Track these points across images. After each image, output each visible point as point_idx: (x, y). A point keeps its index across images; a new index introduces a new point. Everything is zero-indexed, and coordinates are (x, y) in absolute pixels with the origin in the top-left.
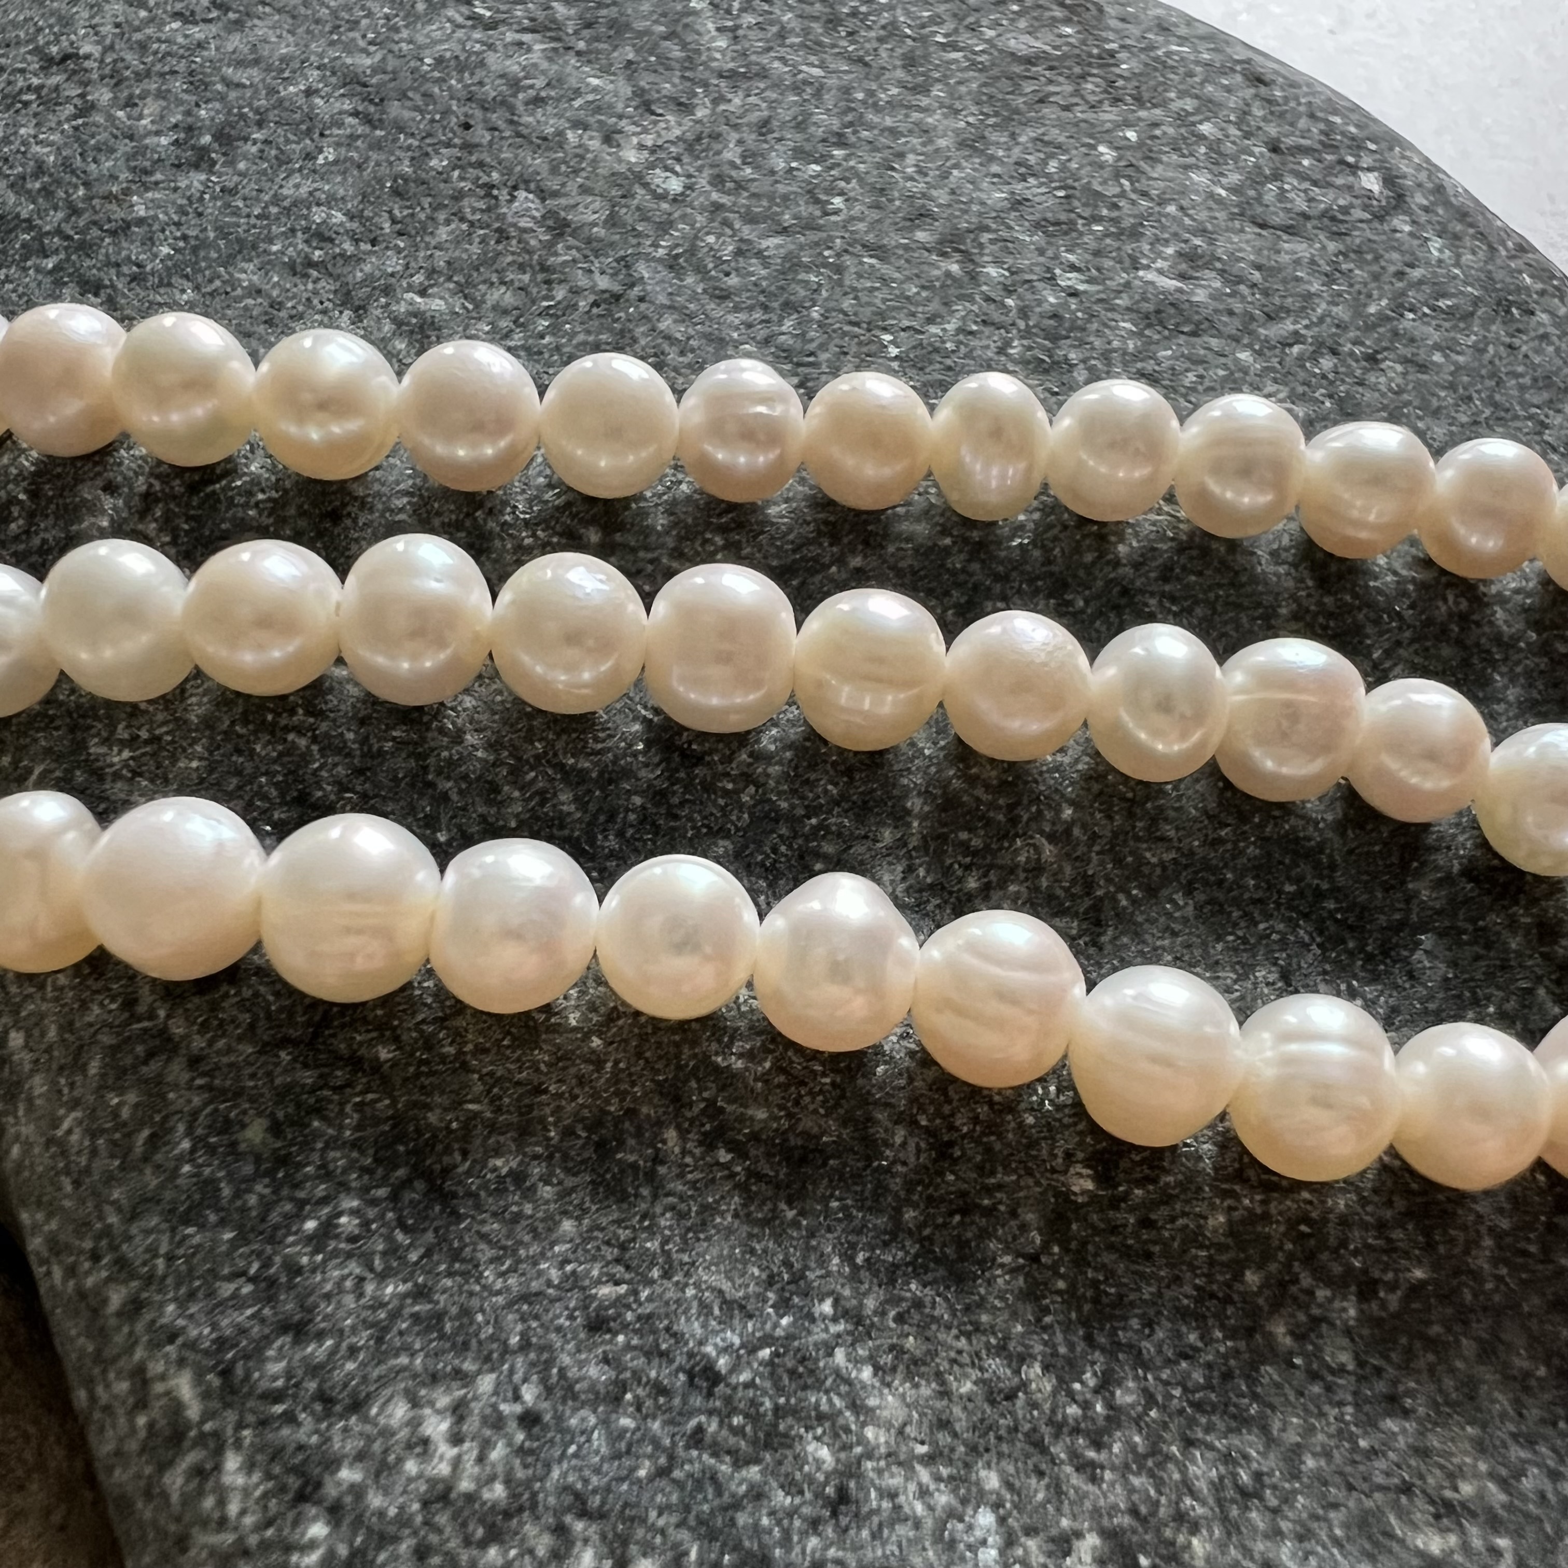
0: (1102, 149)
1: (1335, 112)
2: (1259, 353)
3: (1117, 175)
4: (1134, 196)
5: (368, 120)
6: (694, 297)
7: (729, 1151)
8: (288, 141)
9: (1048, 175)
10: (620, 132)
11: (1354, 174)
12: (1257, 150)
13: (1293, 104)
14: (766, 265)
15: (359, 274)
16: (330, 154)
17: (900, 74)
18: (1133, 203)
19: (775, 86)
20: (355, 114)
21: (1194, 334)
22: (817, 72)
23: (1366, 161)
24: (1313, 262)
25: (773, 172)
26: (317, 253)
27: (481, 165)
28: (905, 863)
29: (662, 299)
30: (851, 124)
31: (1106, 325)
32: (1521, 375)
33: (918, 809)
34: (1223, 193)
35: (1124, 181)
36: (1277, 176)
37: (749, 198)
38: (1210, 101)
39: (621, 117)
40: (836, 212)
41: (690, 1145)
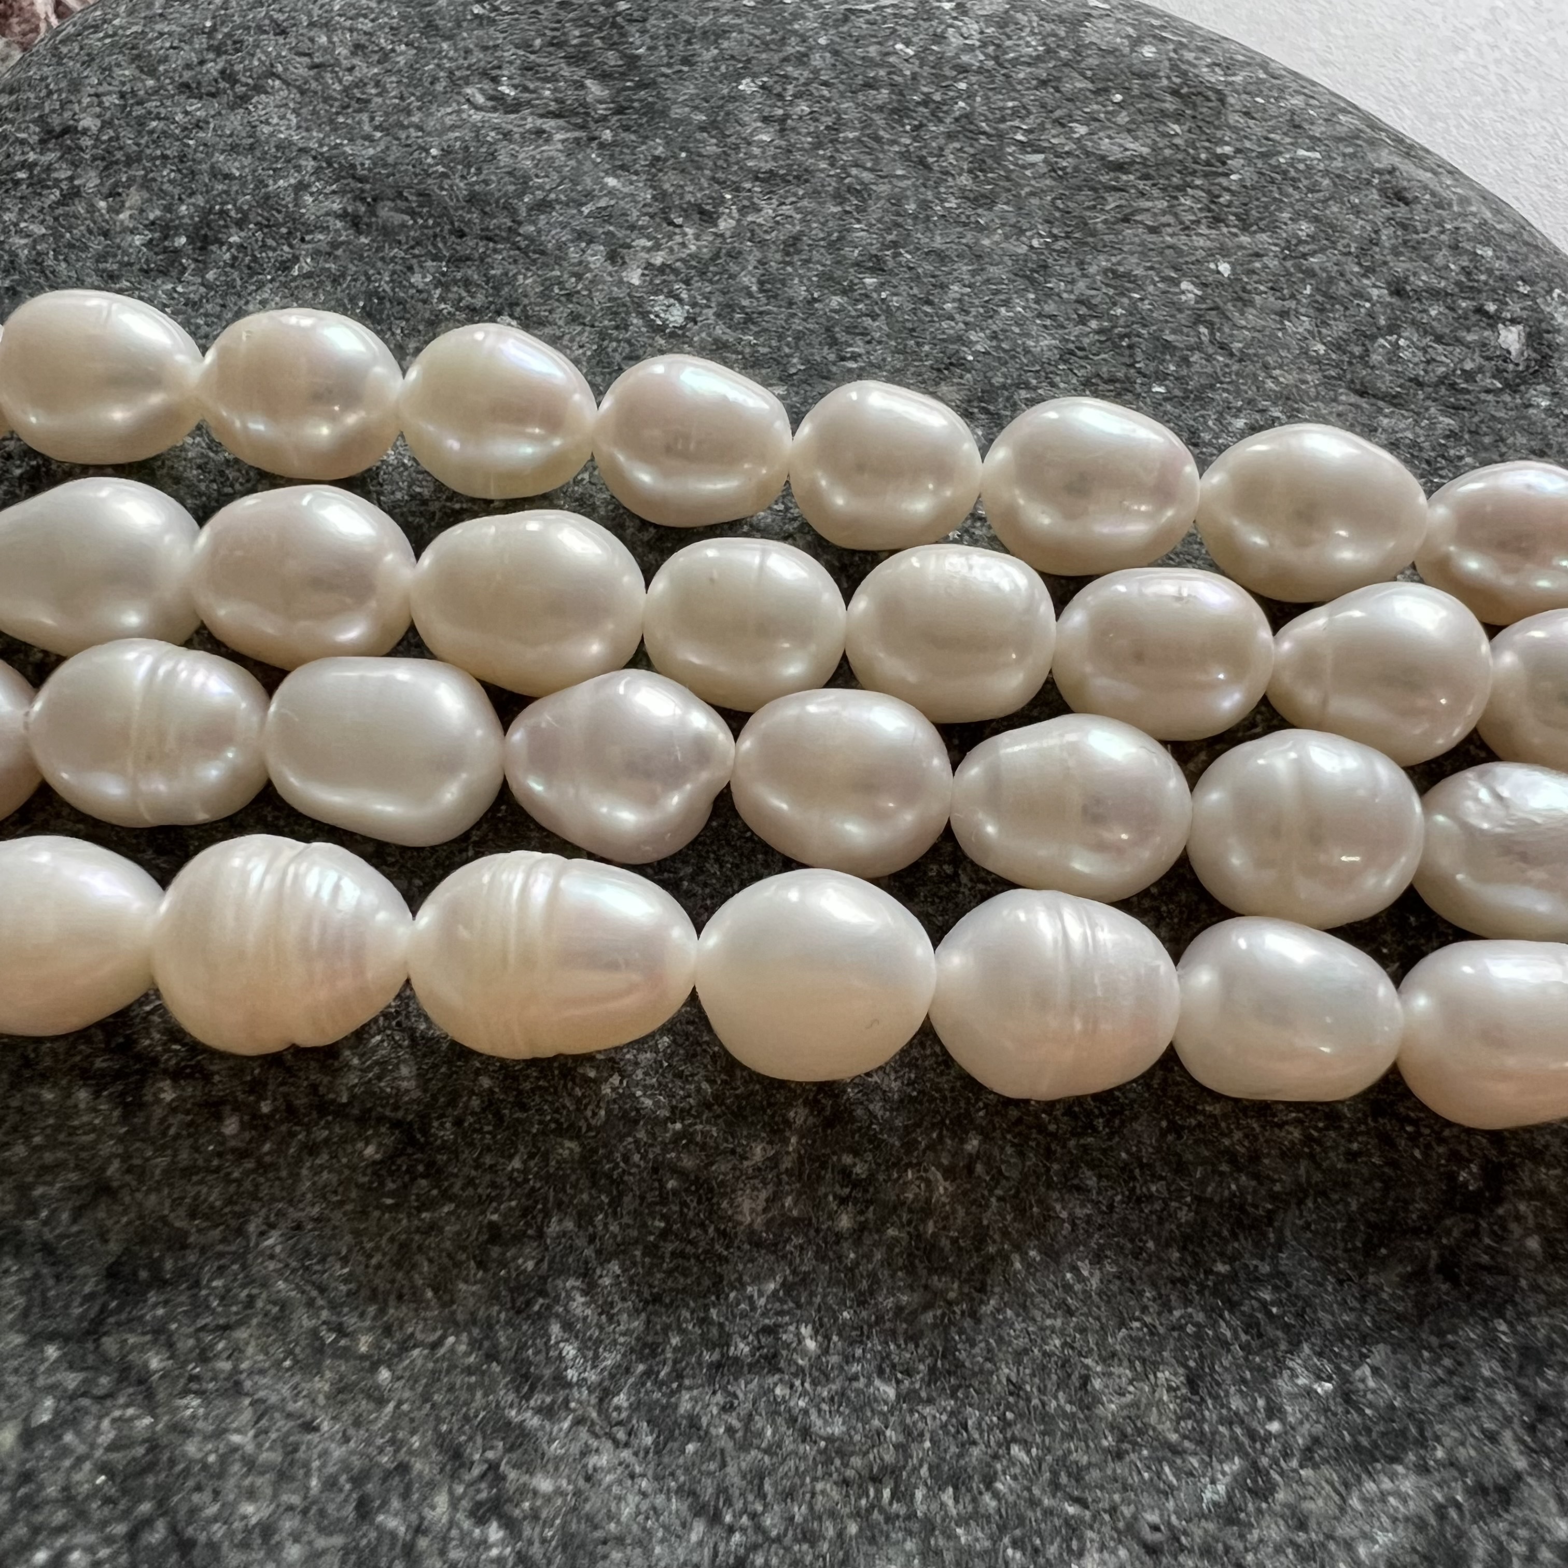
0: (1185, 285)
1: (1486, 242)
3: (1198, 319)
4: (1210, 350)
7: (502, 1527)
8: (265, 247)
9: (1114, 319)
10: (628, 246)
11: (1492, 327)
12: (1375, 292)
13: (1434, 231)
16: (306, 264)
17: (965, 180)
18: (1209, 358)
19: (815, 194)
20: (343, 215)
22: (867, 176)
23: (1513, 308)
25: (791, 304)
27: (466, 283)
28: (771, 1188)
30: (895, 244)
33: (799, 1122)
34: (1321, 349)
35: (1203, 330)
36: (1393, 328)
37: (757, 335)
38: (1332, 226)
39: (632, 227)
40: (855, 357)
41: (460, 1516)
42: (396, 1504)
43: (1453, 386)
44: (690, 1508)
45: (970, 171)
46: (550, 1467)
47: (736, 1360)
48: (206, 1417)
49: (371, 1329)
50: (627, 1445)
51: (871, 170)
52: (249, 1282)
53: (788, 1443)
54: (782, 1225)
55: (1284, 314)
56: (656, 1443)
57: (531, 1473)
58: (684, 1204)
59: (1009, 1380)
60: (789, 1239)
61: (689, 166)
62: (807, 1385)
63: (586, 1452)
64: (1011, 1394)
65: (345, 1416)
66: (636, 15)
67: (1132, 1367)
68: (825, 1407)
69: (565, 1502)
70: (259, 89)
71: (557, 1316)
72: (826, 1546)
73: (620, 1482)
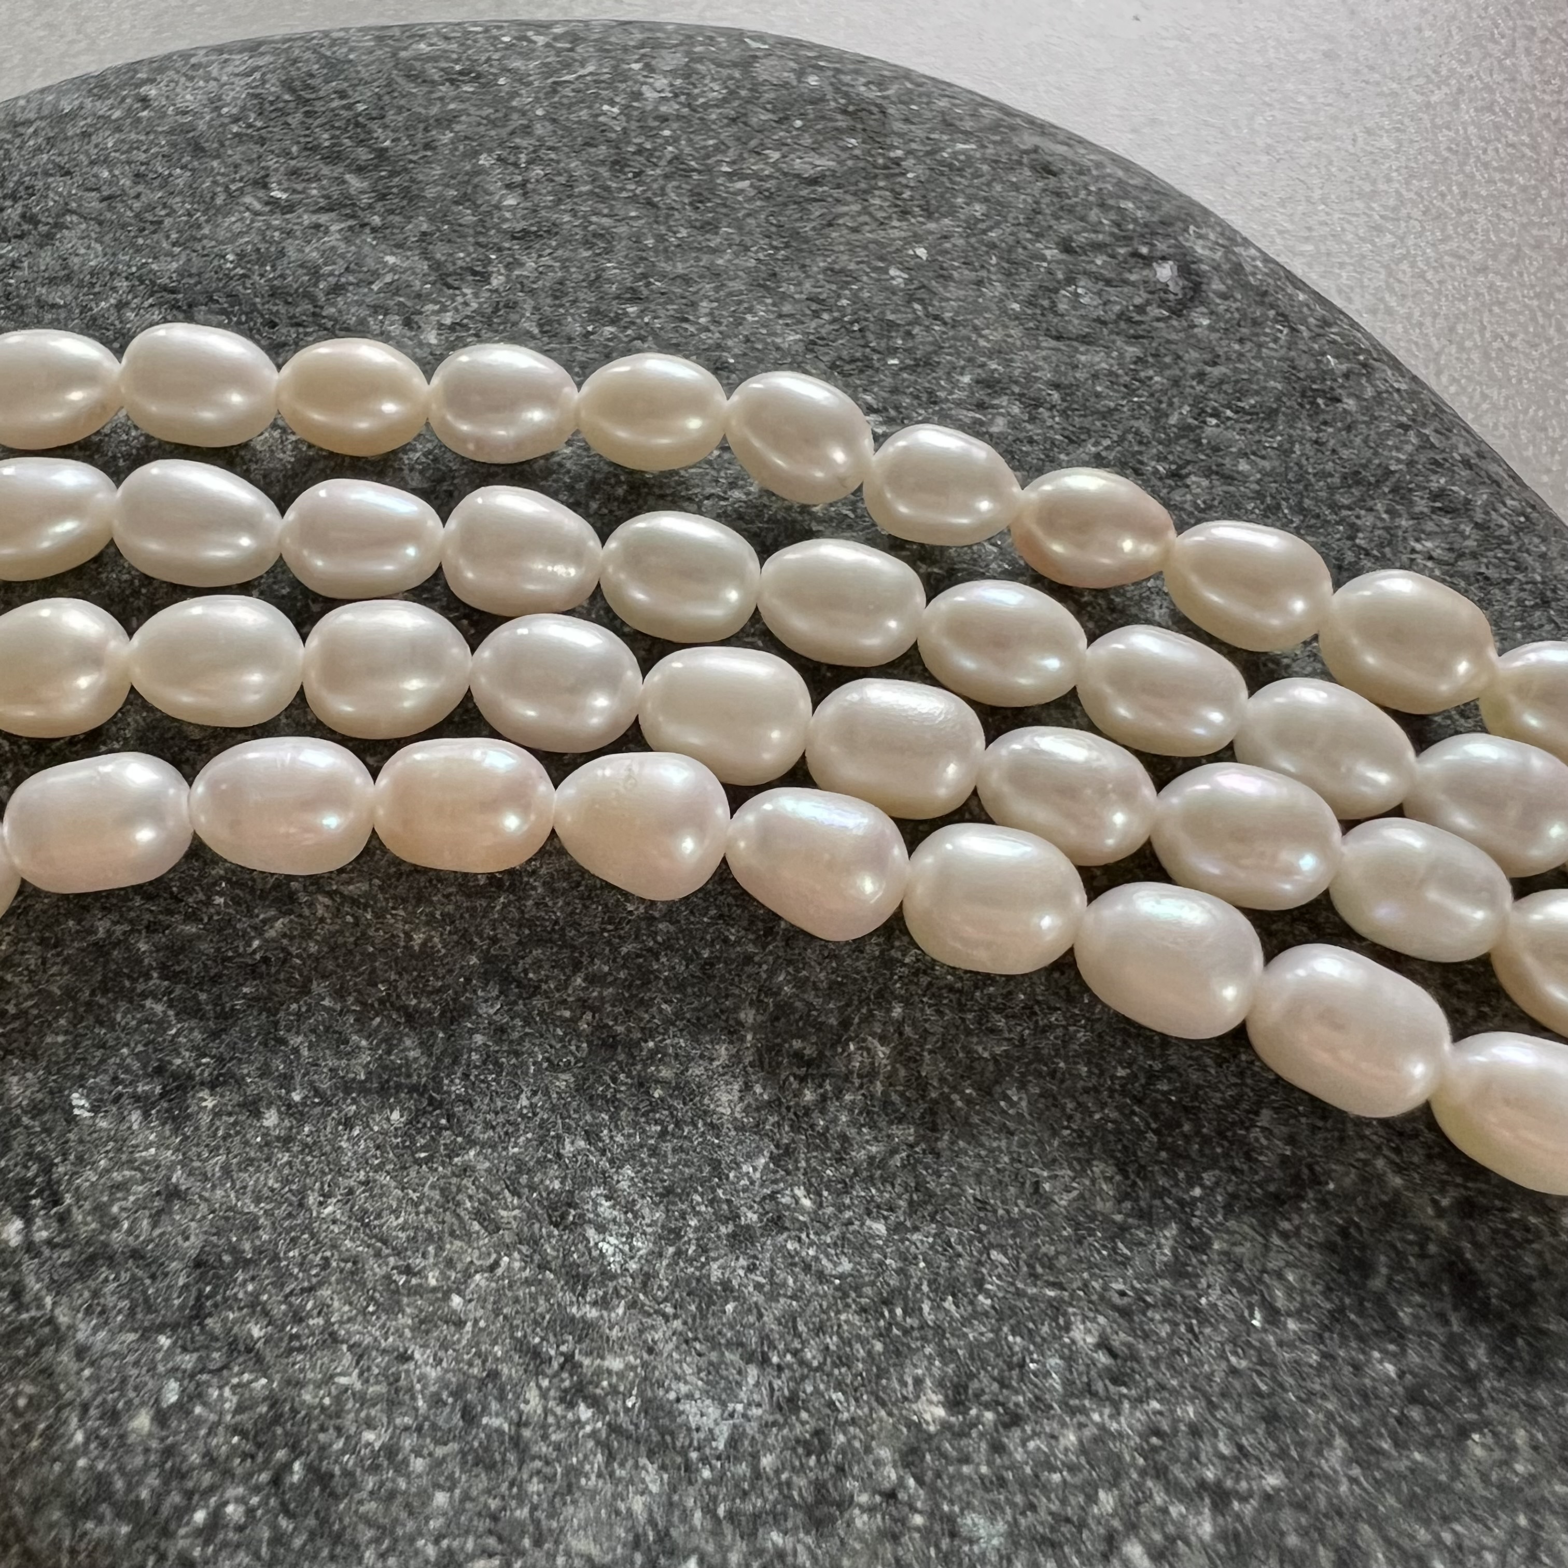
0: (893, 272)
1: (1126, 197)
3: (910, 299)
4: (927, 322)
7: (589, 1406)
9: (842, 309)
11: (1149, 266)
12: (1049, 253)
13: (1082, 194)
17: (689, 212)
18: (928, 329)
19: (567, 243)
22: (606, 221)
23: (1161, 248)
24: (1111, 373)
28: (741, 1080)
30: (644, 276)
33: (751, 1020)
34: (1016, 306)
35: (917, 306)
36: (1070, 280)
39: (419, 296)
41: (551, 1404)
42: (494, 1406)
43: (1129, 320)
44: (742, 1357)
45: (692, 204)
46: (616, 1348)
47: (748, 1228)
49: (435, 1265)
50: (675, 1316)
51: (609, 216)
53: (809, 1287)
54: (758, 1109)
55: (979, 283)
56: (699, 1309)
58: (670, 1107)
59: (976, 1199)
60: (766, 1120)
61: (453, 236)
62: (813, 1237)
63: (643, 1329)
64: (979, 1209)
65: (432, 1343)
66: (375, 113)
68: (831, 1251)
69: (636, 1375)
70: (59, 226)
71: (589, 1221)
72: (859, 1366)
73: (677, 1348)
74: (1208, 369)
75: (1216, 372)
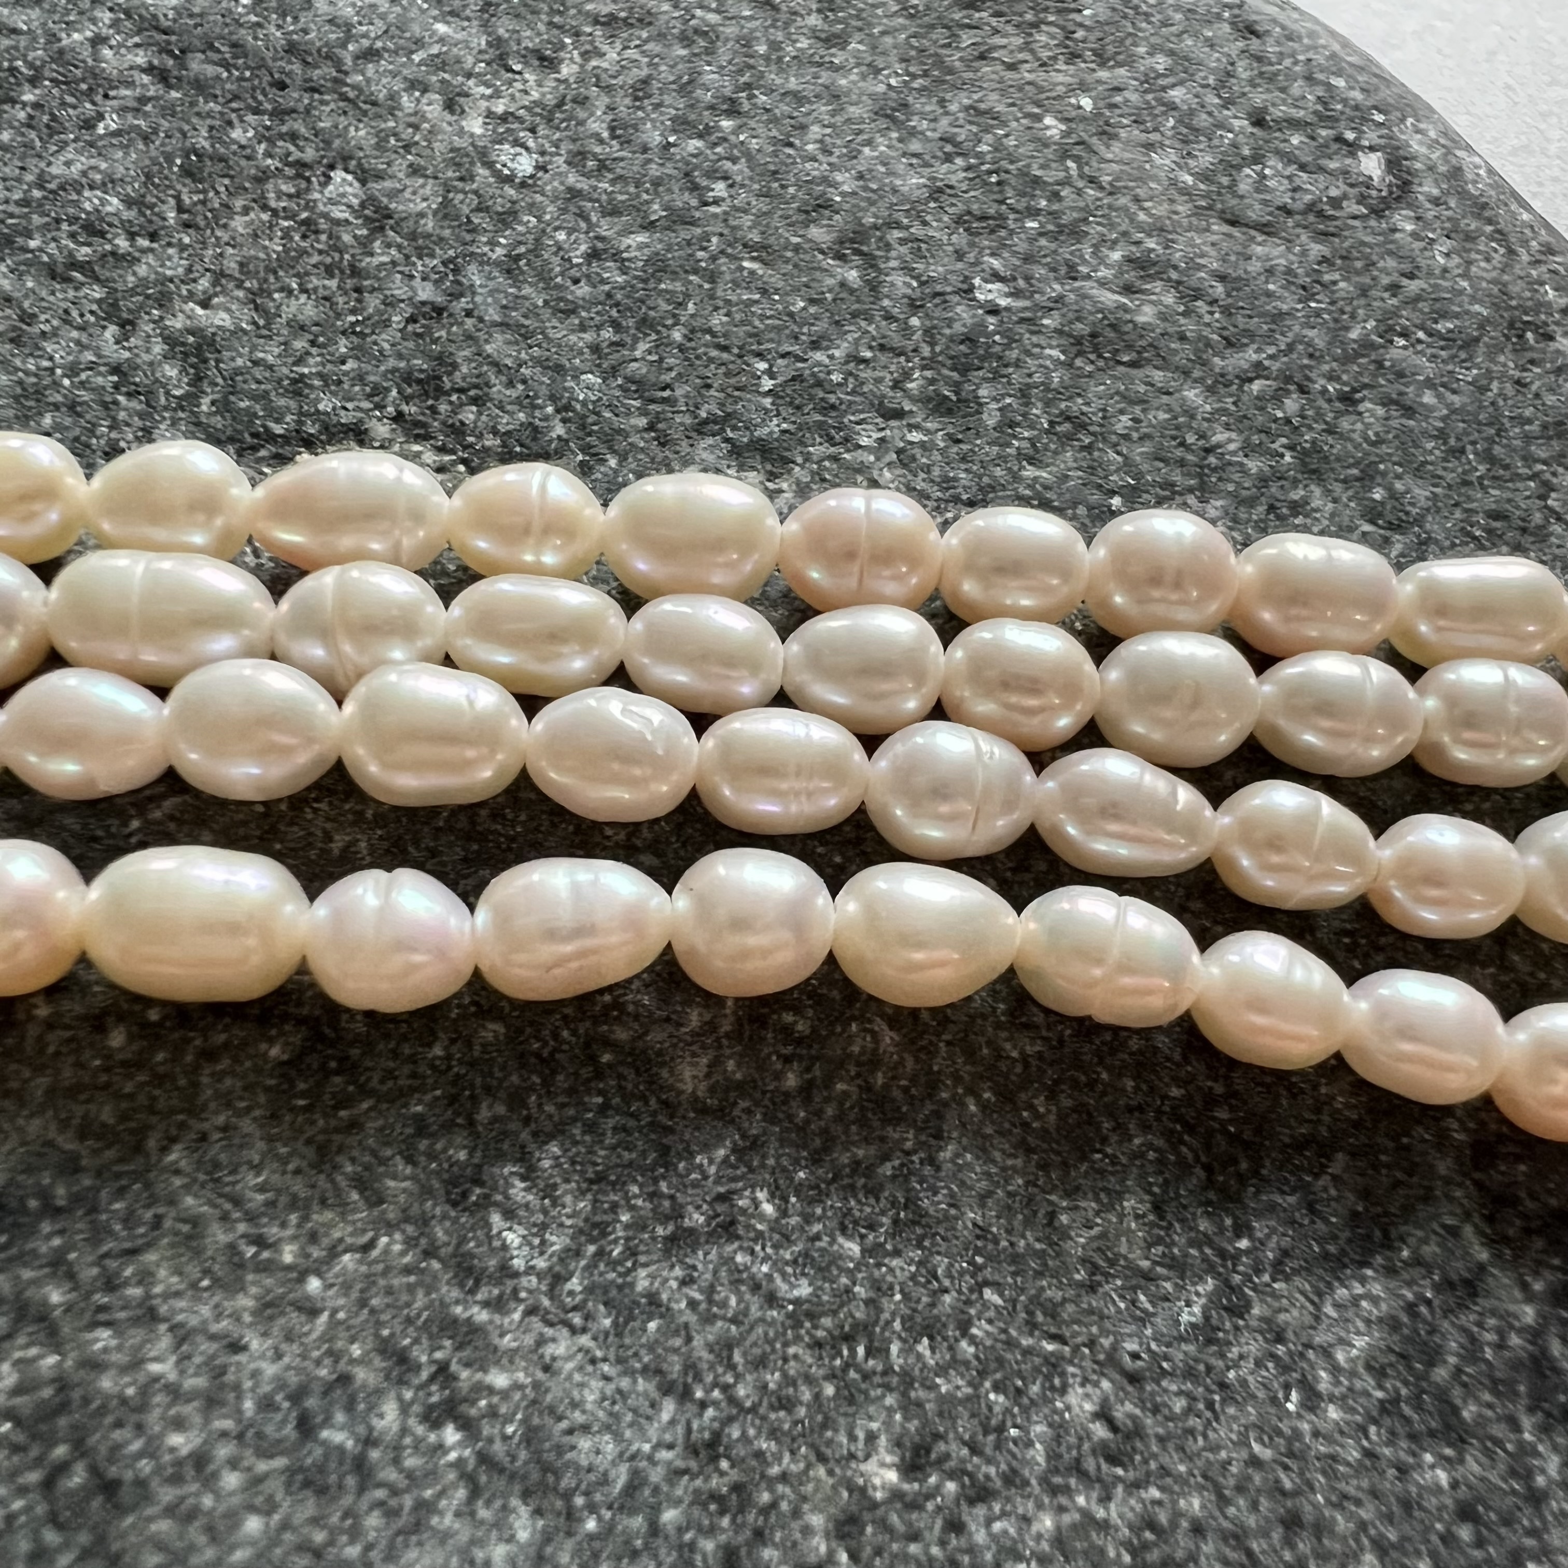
0: (1048, 121)
1: (1339, 74)
2: (1211, 390)
3: (1064, 154)
4: (1080, 184)
5: (162, 76)
6: (532, 312)
7: (458, 1428)
8: (64, 104)
9: (980, 155)
10: (467, 95)
11: (1353, 155)
12: (1236, 123)
13: (1287, 62)
14: (624, 271)
15: (131, 278)
16: (111, 122)
17: (814, 20)
18: (1079, 192)
19: (660, 36)
20: (149, 69)
21: (1133, 364)
22: (713, 18)
23: (1371, 137)
24: (1289, 271)
25: (645, 149)
26: (86, 250)
27: (293, 137)
28: (711, 1053)
29: (493, 315)
30: (748, 86)
31: (1028, 353)
32: (1529, 421)
34: (1190, 180)
35: (1070, 164)
36: (1257, 159)
37: (613, 182)
38: (1187, 59)
39: (469, 75)
40: (716, 202)
41: (412, 1422)
42: (340, 1417)
43: (1321, 213)
44: (659, 1388)
45: (819, 11)
46: (505, 1361)
47: (691, 1231)
48: (119, 1348)
49: (294, 1238)
50: (584, 1330)
51: (717, 11)
52: (152, 1201)
53: (755, 1312)
54: (727, 1090)
55: (1149, 146)
56: (615, 1324)
57: (485, 1370)
58: (621, 1077)
59: (975, 1225)
60: (735, 1103)
61: (523, 11)
62: (769, 1250)
63: (541, 1341)
64: (978, 1237)
65: (275, 1331)
67: (1097, 1200)
68: (789, 1270)
69: (524, 1397)
71: (496, 1204)
72: (802, 1412)
73: (580, 1369)
74: (1405, 282)
75: (1413, 286)
